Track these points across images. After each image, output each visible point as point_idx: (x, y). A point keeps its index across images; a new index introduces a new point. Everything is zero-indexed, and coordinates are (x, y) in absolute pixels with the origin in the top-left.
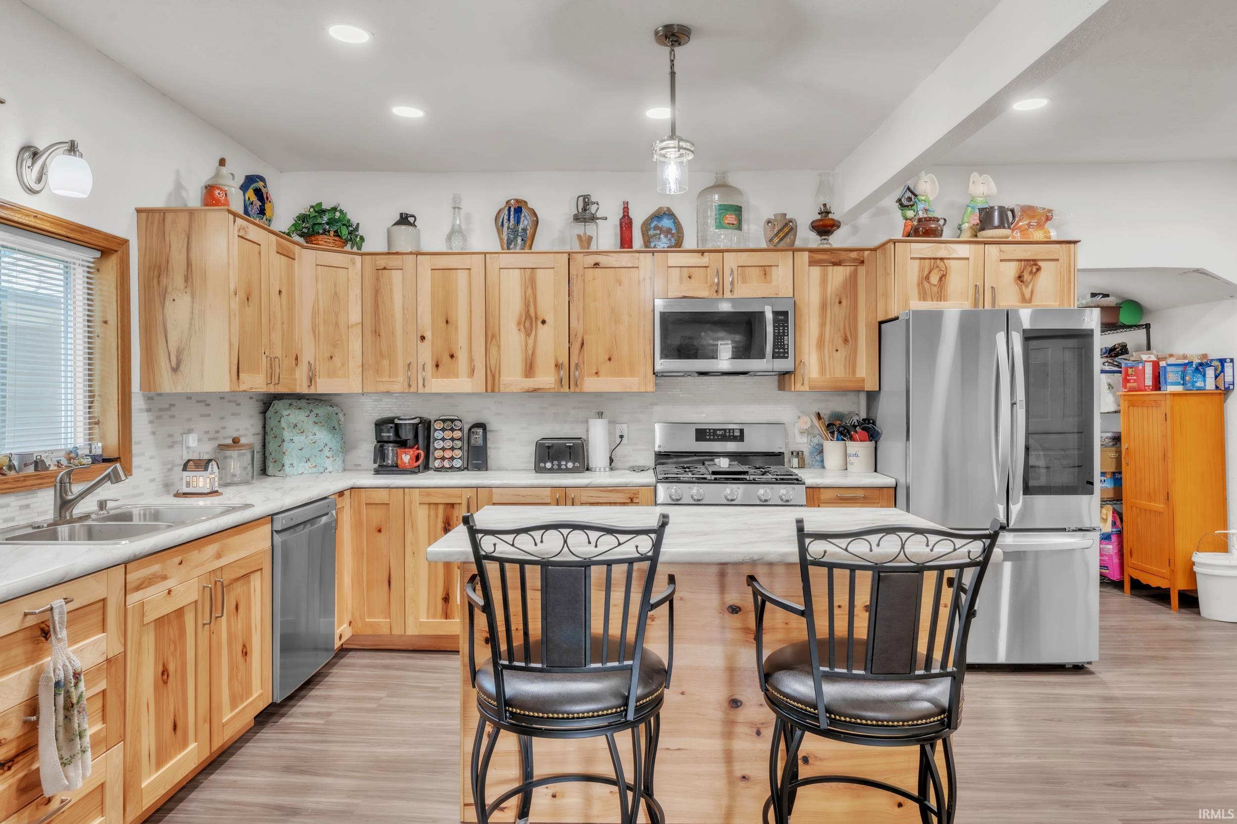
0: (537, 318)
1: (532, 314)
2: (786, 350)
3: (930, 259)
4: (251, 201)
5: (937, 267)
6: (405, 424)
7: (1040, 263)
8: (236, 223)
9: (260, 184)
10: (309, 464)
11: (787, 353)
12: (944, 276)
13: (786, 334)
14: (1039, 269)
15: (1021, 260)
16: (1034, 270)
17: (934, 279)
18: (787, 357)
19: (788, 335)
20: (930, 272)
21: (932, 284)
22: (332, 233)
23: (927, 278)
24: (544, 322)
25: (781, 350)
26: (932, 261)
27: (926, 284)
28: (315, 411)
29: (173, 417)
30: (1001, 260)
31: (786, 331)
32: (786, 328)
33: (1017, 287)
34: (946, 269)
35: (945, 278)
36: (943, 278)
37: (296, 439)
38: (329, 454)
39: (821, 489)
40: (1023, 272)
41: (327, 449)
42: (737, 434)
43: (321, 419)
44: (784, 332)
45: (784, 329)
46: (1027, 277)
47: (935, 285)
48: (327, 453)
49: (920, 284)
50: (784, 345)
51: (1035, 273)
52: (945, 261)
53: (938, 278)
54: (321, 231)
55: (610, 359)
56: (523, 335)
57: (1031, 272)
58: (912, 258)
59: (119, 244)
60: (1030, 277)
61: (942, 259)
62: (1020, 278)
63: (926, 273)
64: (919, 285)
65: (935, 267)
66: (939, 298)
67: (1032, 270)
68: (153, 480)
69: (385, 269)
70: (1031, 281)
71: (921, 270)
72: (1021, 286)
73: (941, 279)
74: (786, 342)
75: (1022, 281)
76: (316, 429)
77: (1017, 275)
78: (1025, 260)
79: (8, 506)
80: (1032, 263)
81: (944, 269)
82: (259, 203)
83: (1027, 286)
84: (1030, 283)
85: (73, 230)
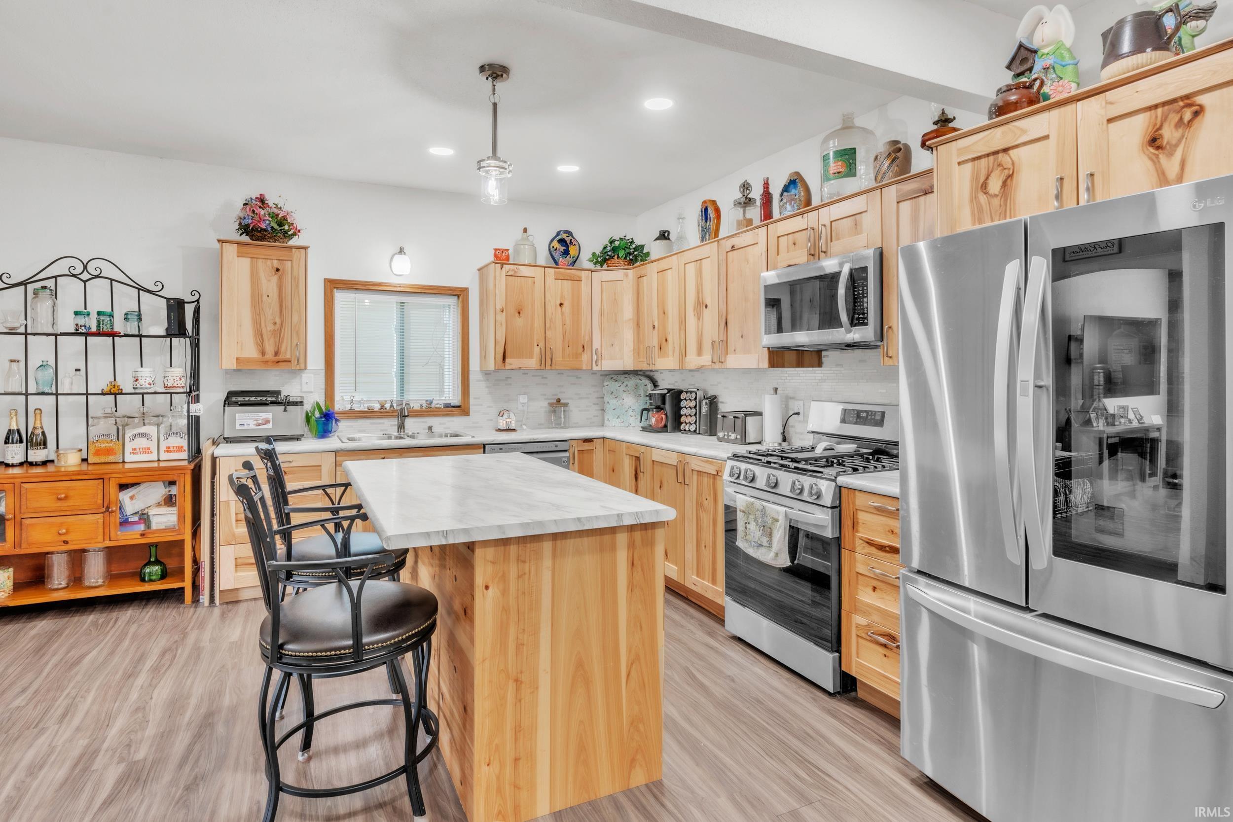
0: (703, 304)
1: (701, 301)
2: (866, 316)
3: (988, 155)
4: (555, 248)
5: (1000, 165)
6: (655, 394)
7: (1201, 99)
8: (503, 269)
9: (564, 236)
10: (619, 420)
11: (866, 318)
12: (1010, 176)
13: (865, 295)
14: (1198, 112)
15: (1156, 107)
16: (1188, 115)
17: (995, 186)
18: (866, 324)
19: (867, 297)
20: (987, 178)
21: (991, 196)
22: (616, 256)
23: (984, 186)
24: (706, 306)
25: (861, 316)
26: (991, 158)
27: (982, 198)
28: (626, 383)
29: (510, 384)
30: (1110, 121)
31: (865, 291)
32: (865, 288)
33: (1149, 163)
34: (1013, 164)
35: (1012, 180)
36: (1009, 180)
37: (611, 402)
38: (632, 414)
39: (856, 492)
40: (1160, 128)
41: (631, 410)
42: (878, 417)
43: (629, 389)
44: (863, 293)
45: (863, 290)
46: (1169, 134)
47: (996, 196)
48: (630, 412)
49: (974, 199)
50: (864, 309)
51: (1190, 121)
52: (1011, 152)
53: (1000, 183)
54: (607, 257)
55: (742, 337)
56: (696, 320)
57: (1180, 123)
58: (959, 163)
59: (460, 291)
60: (1177, 134)
61: (1006, 150)
62: (1154, 141)
63: (982, 180)
64: (971, 201)
65: (996, 166)
66: (1002, 216)
67: (1181, 119)
68: (491, 420)
69: (641, 277)
70: (1180, 141)
71: (975, 177)
72: (1157, 156)
73: (1005, 184)
74: (865, 305)
75: (1158, 148)
76: (624, 395)
77: (1148, 138)
78: (1164, 104)
79: (383, 423)
80: (1181, 104)
81: (1011, 166)
82: (562, 248)
83: (1171, 155)
84: (1177, 146)
85: (426, 289)
